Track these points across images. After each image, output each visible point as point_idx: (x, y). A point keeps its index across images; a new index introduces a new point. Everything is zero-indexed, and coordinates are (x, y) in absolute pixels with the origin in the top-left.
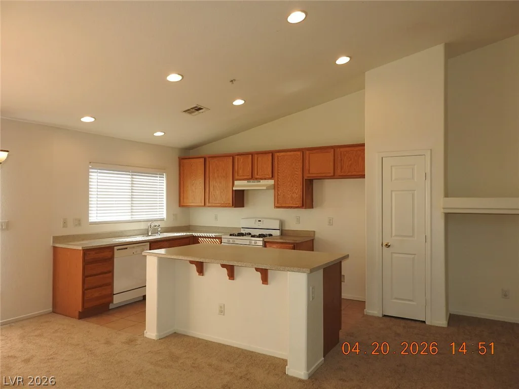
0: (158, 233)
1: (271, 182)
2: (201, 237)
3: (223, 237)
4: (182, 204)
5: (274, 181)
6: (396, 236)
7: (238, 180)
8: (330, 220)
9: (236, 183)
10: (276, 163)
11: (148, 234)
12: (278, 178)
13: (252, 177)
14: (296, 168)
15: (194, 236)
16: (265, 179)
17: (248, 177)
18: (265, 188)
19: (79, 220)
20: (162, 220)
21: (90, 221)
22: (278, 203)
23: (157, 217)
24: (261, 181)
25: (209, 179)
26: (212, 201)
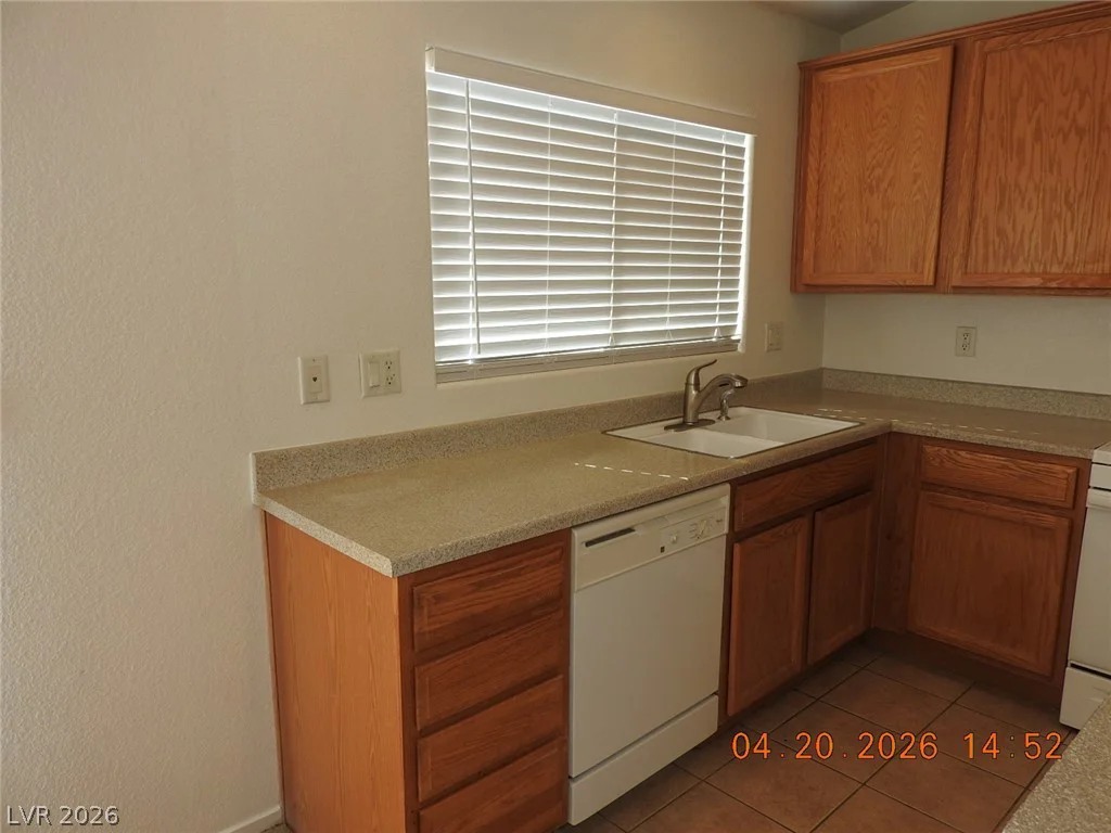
3: (1096, 455)
4: (809, 277)
11: (684, 415)
15: (895, 433)
19: (392, 363)
25: (977, 152)
26: (986, 260)
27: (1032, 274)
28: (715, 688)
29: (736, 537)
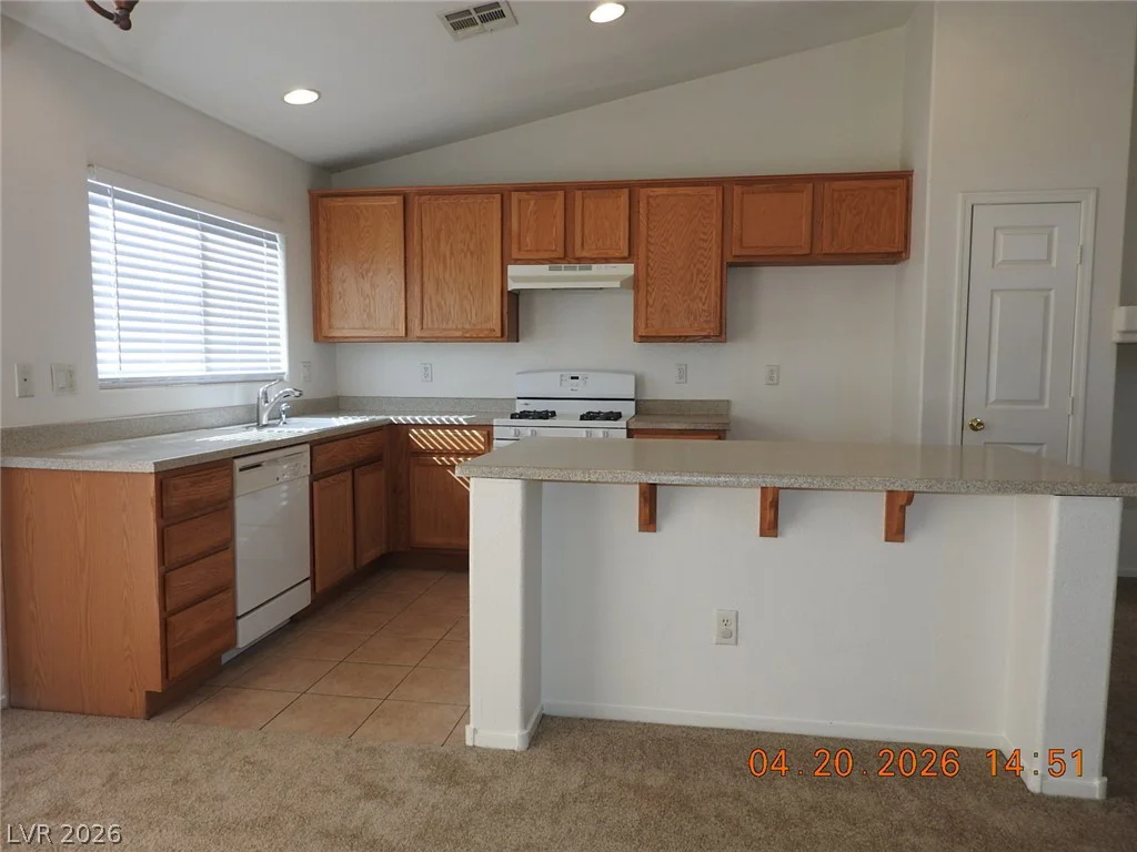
0: (280, 417)
1: (627, 270)
2: (417, 426)
3: (495, 422)
4: (326, 332)
5: (636, 269)
6: (996, 402)
7: (517, 261)
8: (772, 371)
9: (513, 270)
10: (643, 218)
11: (258, 421)
12: (648, 258)
13: (566, 255)
14: (704, 233)
15: (392, 424)
16: (607, 260)
17: (554, 255)
18: (617, 284)
19: (71, 373)
20: (278, 378)
21: (100, 377)
22: (647, 326)
23: (268, 368)
24: (594, 266)
25: (422, 258)
26: (433, 321)
27: (457, 329)
28: (308, 574)
29: (314, 477)
